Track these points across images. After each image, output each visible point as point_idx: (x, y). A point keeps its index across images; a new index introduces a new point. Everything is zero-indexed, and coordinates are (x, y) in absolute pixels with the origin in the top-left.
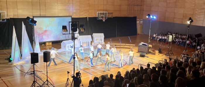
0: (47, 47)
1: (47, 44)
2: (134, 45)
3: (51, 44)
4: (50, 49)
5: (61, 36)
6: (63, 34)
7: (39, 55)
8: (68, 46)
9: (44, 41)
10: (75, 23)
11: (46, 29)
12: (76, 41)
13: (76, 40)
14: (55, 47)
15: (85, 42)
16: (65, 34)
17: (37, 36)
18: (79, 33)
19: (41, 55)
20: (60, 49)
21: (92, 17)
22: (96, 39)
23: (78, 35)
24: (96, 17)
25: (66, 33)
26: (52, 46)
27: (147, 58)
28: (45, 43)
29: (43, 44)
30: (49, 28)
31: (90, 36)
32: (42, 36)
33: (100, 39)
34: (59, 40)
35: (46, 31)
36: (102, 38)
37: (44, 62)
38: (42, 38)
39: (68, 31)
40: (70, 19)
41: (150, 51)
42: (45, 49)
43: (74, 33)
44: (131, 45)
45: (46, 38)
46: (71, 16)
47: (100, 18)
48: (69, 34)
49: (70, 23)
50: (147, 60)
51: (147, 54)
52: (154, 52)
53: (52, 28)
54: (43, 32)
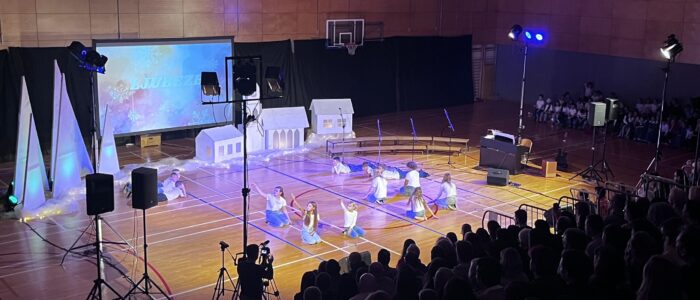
0: (145, 154)
1: (144, 141)
2: (466, 141)
3: (157, 140)
4: (155, 159)
5: (194, 113)
6: (204, 103)
7: (116, 182)
8: (221, 149)
9: (134, 130)
10: (247, 60)
11: (142, 87)
12: (252, 127)
13: (251, 123)
14: (173, 154)
15: (283, 132)
16: (210, 103)
17: (109, 110)
18: (262, 99)
19: (123, 180)
20: (190, 161)
21: (309, 38)
22: (325, 121)
23: (257, 107)
24: (321, 37)
25: (215, 99)
26: (162, 150)
27: (513, 189)
28: (135, 138)
29: (128, 143)
30: (150, 81)
31: (303, 108)
32: (127, 113)
33: (339, 121)
34: (189, 124)
35: (139, 93)
36: (344, 116)
37: (133, 210)
38: (126, 121)
39: (223, 91)
40: (226, 48)
41: (524, 161)
42: (139, 160)
43: (244, 98)
44: (453, 140)
45: (139, 120)
46: (232, 38)
47: (337, 42)
48: (227, 101)
49: (231, 63)
50: (514, 198)
51: (512, 173)
52: (540, 167)
53: (162, 81)
54: (130, 97)
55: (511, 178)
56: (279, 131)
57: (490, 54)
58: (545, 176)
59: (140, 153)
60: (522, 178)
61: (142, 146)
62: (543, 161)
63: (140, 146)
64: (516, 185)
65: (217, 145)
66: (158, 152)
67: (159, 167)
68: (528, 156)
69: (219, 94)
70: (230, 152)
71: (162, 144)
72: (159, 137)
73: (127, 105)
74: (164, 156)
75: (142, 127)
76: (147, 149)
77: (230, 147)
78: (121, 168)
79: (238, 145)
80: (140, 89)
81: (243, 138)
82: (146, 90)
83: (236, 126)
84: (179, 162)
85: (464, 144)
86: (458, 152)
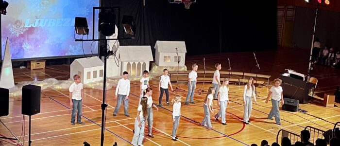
0: (34, 74)
1: (34, 65)
2: (268, 77)
3: (43, 65)
4: (41, 79)
5: (70, 46)
6: (77, 40)
7: (11, 94)
8: (89, 73)
9: (26, 56)
10: (110, 10)
11: (32, 25)
12: (110, 60)
13: (110, 57)
14: (53, 76)
15: (134, 64)
16: (81, 40)
17: (9, 41)
18: (119, 38)
19: (16, 93)
20: (66, 81)
22: (165, 57)
23: (116, 45)
25: (85, 37)
26: (46, 72)
27: (302, 114)
28: (27, 63)
29: (21, 66)
30: (39, 21)
31: (150, 46)
32: (21, 44)
33: (175, 57)
34: (66, 55)
35: (31, 30)
36: (179, 54)
37: (22, 115)
38: (21, 49)
39: (91, 31)
41: (311, 94)
42: (29, 79)
43: (107, 38)
44: (259, 76)
45: (30, 50)
48: (93, 40)
49: (97, 11)
50: (302, 121)
51: (301, 102)
52: (323, 99)
53: (48, 22)
54: (24, 33)
55: (301, 106)
56: (131, 63)
57: (290, 13)
58: (325, 106)
59: (30, 73)
60: (308, 107)
61: (32, 69)
62: (325, 94)
63: (30, 69)
64: (304, 112)
65: (86, 71)
66: (43, 73)
67: (44, 85)
68: (314, 90)
69: (88, 34)
70: (95, 76)
71: (46, 68)
72: (44, 63)
73: (22, 39)
74: (47, 77)
75: (32, 55)
76: (35, 71)
77: (95, 72)
78: (15, 84)
79: (101, 71)
80: (32, 27)
81: (103, 66)
82: (36, 27)
83: (100, 58)
84: (57, 81)
85: (267, 79)
86: (262, 85)
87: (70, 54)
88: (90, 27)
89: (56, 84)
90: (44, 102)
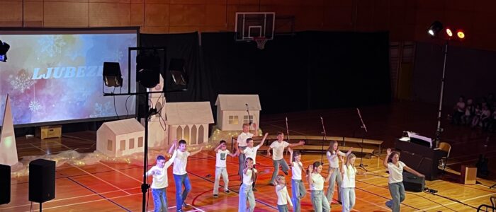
0: (45, 145)
1: (45, 132)
2: (379, 143)
3: (58, 132)
4: (55, 151)
5: (97, 104)
6: (106, 95)
7: (13, 174)
8: (123, 142)
9: (34, 120)
10: (153, 51)
11: (44, 76)
13: (153, 117)
14: (73, 147)
15: (187, 128)
16: (112, 94)
17: (10, 100)
18: (165, 91)
19: (20, 172)
20: (91, 154)
21: (217, 31)
22: (231, 117)
24: (230, 30)
25: (117, 90)
26: (63, 142)
27: (429, 195)
28: (35, 129)
29: (27, 134)
30: (53, 70)
31: (209, 102)
32: (28, 103)
33: (245, 117)
34: (91, 117)
35: (41, 83)
36: (251, 113)
37: (29, 203)
38: (27, 111)
39: (125, 82)
40: (131, 39)
41: (442, 166)
42: (39, 152)
43: (148, 90)
44: (365, 141)
45: (40, 111)
46: (138, 29)
47: (246, 35)
48: (129, 93)
49: (134, 53)
50: (430, 205)
51: (429, 178)
52: (460, 174)
53: (64, 72)
54: (32, 87)
55: (428, 184)
56: (183, 127)
57: (408, 52)
58: (463, 183)
59: (40, 144)
60: (438, 184)
61: (42, 138)
62: (462, 167)
63: (40, 138)
64: (432, 192)
65: (118, 139)
66: (58, 144)
67: (59, 160)
68: (446, 161)
69: (121, 85)
70: (132, 146)
71: (62, 136)
72: (60, 129)
73: (28, 95)
74: (64, 149)
75: (42, 117)
76: (46, 142)
77: (132, 141)
78: (20, 160)
79: (140, 139)
80: (42, 79)
81: (144, 132)
82: (49, 80)
83: (139, 121)
84: (78, 155)
85: (377, 146)
86: (371, 155)
87: (96, 116)
88: (125, 77)
89: (77, 159)
90: (60, 185)
